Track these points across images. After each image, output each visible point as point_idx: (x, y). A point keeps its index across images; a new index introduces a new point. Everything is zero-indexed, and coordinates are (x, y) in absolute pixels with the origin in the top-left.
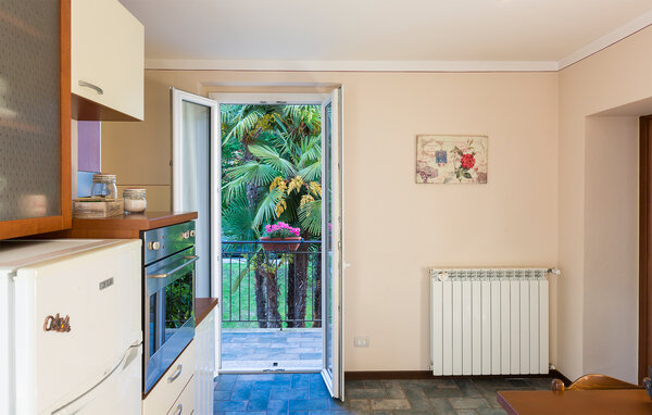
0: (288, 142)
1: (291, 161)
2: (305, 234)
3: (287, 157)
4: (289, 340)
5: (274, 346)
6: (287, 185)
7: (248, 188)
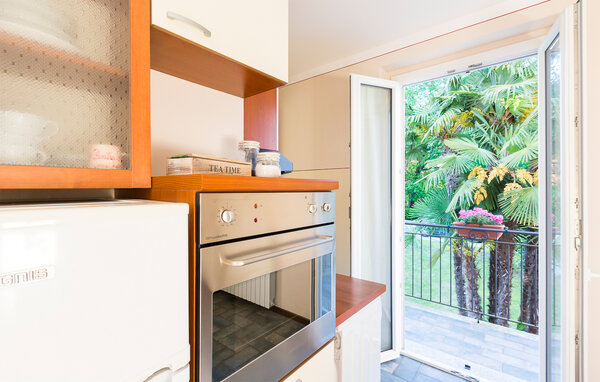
0: (489, 132)
1: (493, 151)
2: (510, 223)
3: (487, 146)
4: (488, 338)
5: (468, 340)
6: (488, 174)
7: (447, 179)
